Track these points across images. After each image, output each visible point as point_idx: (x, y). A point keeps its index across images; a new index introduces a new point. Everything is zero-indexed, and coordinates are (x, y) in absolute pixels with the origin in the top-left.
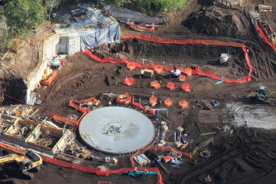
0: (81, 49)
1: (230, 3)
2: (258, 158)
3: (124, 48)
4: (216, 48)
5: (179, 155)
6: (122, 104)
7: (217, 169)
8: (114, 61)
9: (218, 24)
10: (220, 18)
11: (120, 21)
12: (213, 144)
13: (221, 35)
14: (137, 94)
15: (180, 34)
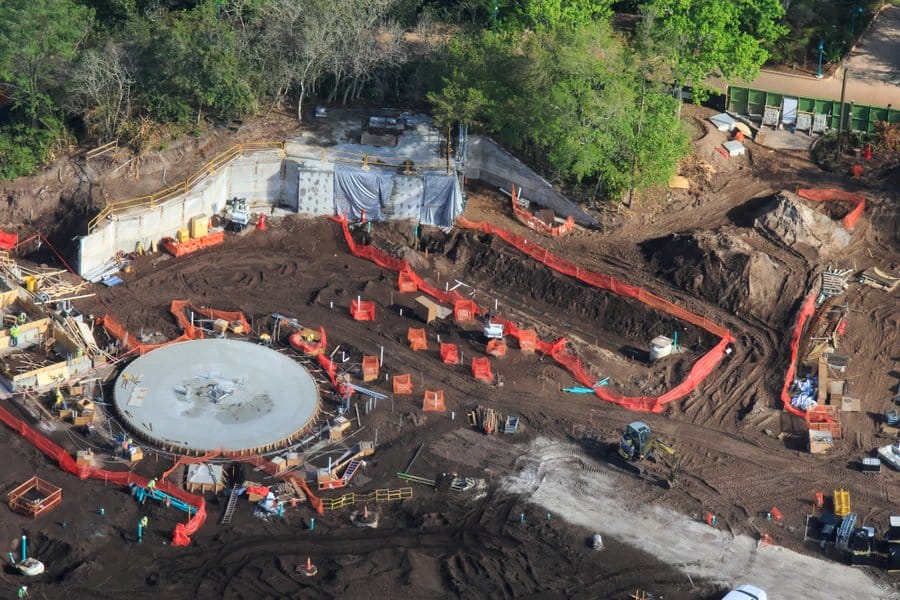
0: (336, 209)
1: (794, 236)
2: (477, 572)
3: (448, 247)
4: (665, 321)
5: (296, 495)
6: (297, 353)
7: (351, 556)
8: (385, 261)
9: (709, 267)
10: (720, 253)
11: (501, 189)
12: (404, 505)
13: (705, 297)
14: (351, 343)
15: (611, 263)
